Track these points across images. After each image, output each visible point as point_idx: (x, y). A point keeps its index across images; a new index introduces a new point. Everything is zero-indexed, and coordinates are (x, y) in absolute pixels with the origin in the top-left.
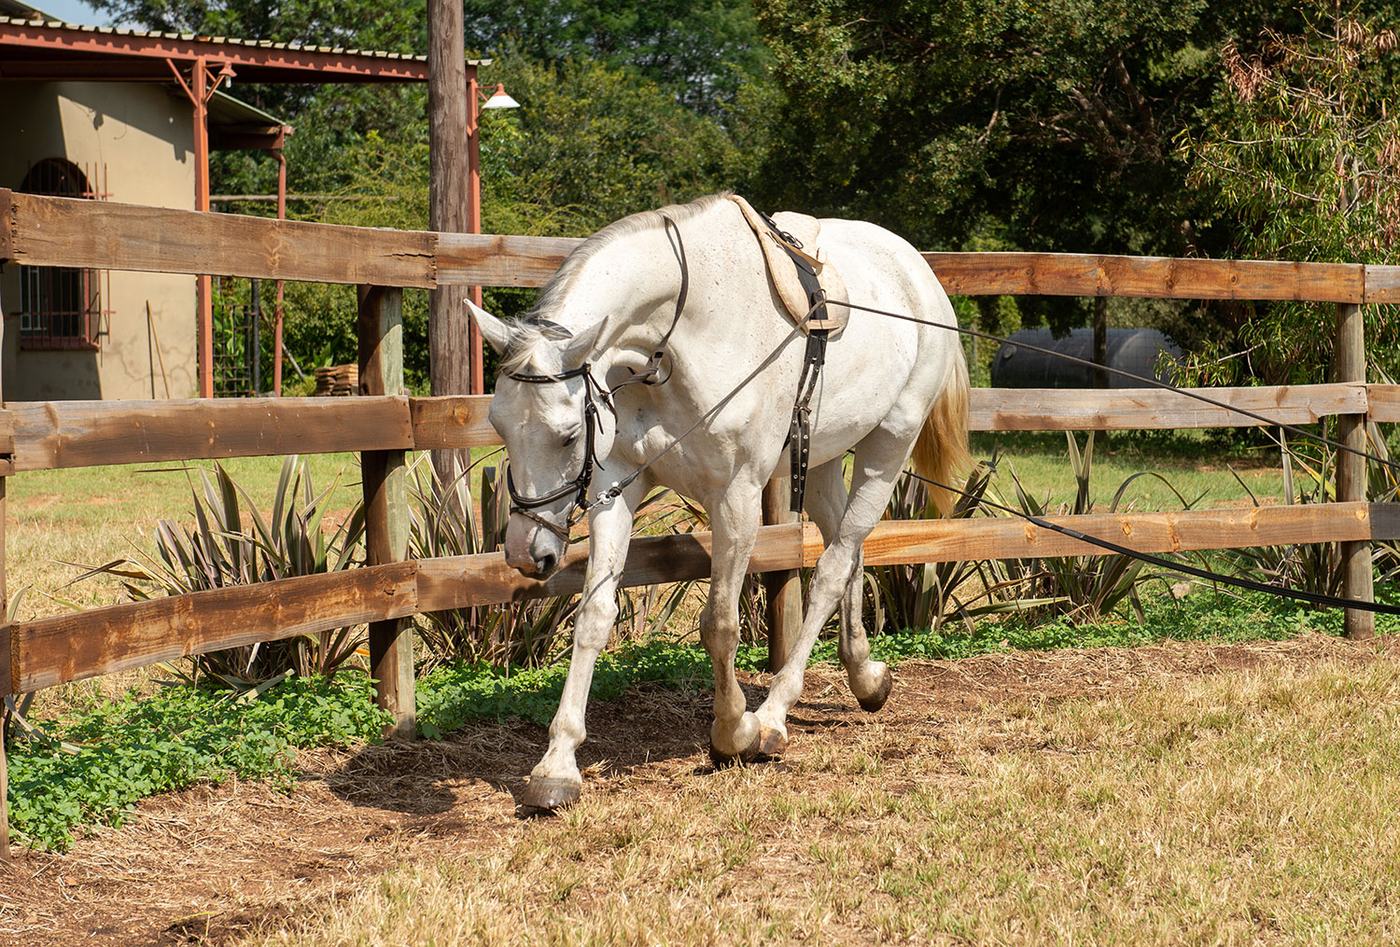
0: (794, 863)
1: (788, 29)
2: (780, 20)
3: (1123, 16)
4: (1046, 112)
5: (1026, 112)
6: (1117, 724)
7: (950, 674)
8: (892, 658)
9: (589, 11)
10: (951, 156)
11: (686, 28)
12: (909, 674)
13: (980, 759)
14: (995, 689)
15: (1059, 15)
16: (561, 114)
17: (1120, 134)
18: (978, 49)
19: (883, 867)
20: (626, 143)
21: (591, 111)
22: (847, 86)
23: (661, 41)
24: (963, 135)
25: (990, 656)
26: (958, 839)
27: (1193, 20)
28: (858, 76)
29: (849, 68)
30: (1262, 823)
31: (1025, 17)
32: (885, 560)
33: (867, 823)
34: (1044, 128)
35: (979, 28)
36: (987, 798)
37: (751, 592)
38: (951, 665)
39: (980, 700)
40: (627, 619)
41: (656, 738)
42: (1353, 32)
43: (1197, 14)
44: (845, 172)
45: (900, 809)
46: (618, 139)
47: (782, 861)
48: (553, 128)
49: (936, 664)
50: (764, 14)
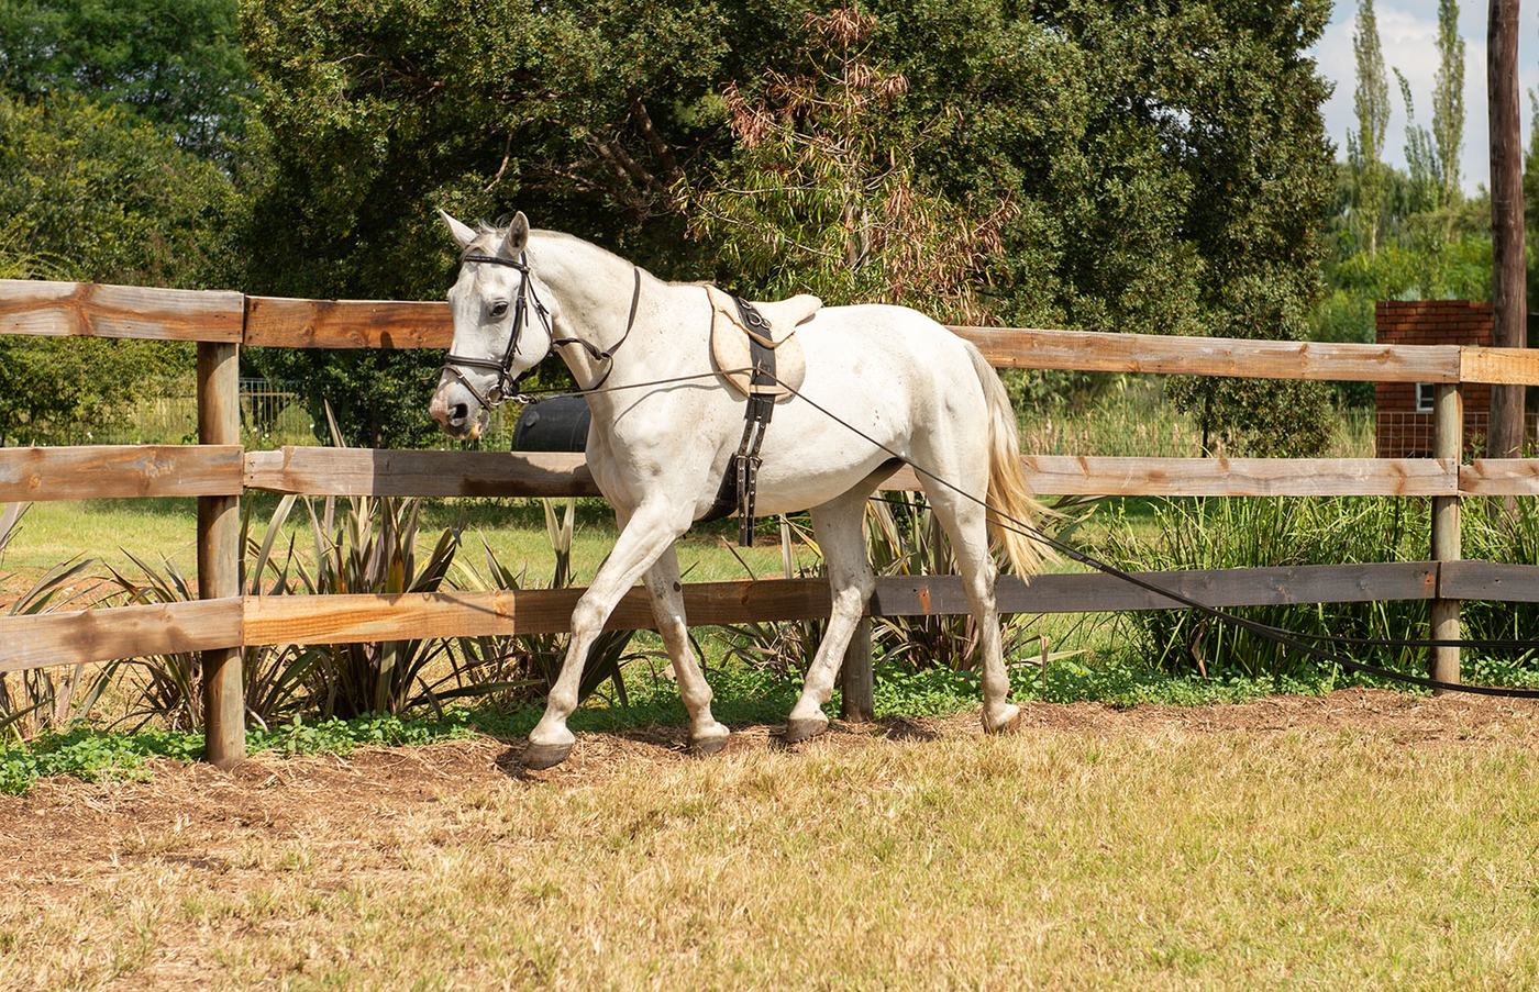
0: (194, 968)
1: (278, 65)
2: (268, 54)
3: (641, 59)
4: (562, 160)
5: (540, 159)
6: (580, 813)
7: (409, 762)
8: (345, 745)
9: (77, 42)
10: (455, 204)
11: (187, 64)
12: (364, 763)
13: (425, 853)
14: (459, 778)
15: (572, 56)
16: (43, 154)
17: (640, 183)
18: (488, 90)
19: (290, 970)
20: (117, 188)
21: (78, 153)
22: (344, 127)
23: (158, 76)
24: (469, 182)
25: (455, 742)
26: (380, 939)
27: (715, 65)
28: (356, 116)
29: (345, 108)
30: (713, 915)
31: (536, 54)
32: (336, 638)
33: (287, 924)
34: (559, 176)
35: (487, 66)
36: (423, 895)
37: (192, 674)
38: (411, 752)
39: (437, 790)
40: (47, 702)
41: (68, 835)
42: (860, 75)
43: (719, 59)
44: (344, 223)
45: (324, 908)
46: (107, 183)
47: (181, 967)
48: (35, 169)
49: (394, 751)
50: (252, 45)
